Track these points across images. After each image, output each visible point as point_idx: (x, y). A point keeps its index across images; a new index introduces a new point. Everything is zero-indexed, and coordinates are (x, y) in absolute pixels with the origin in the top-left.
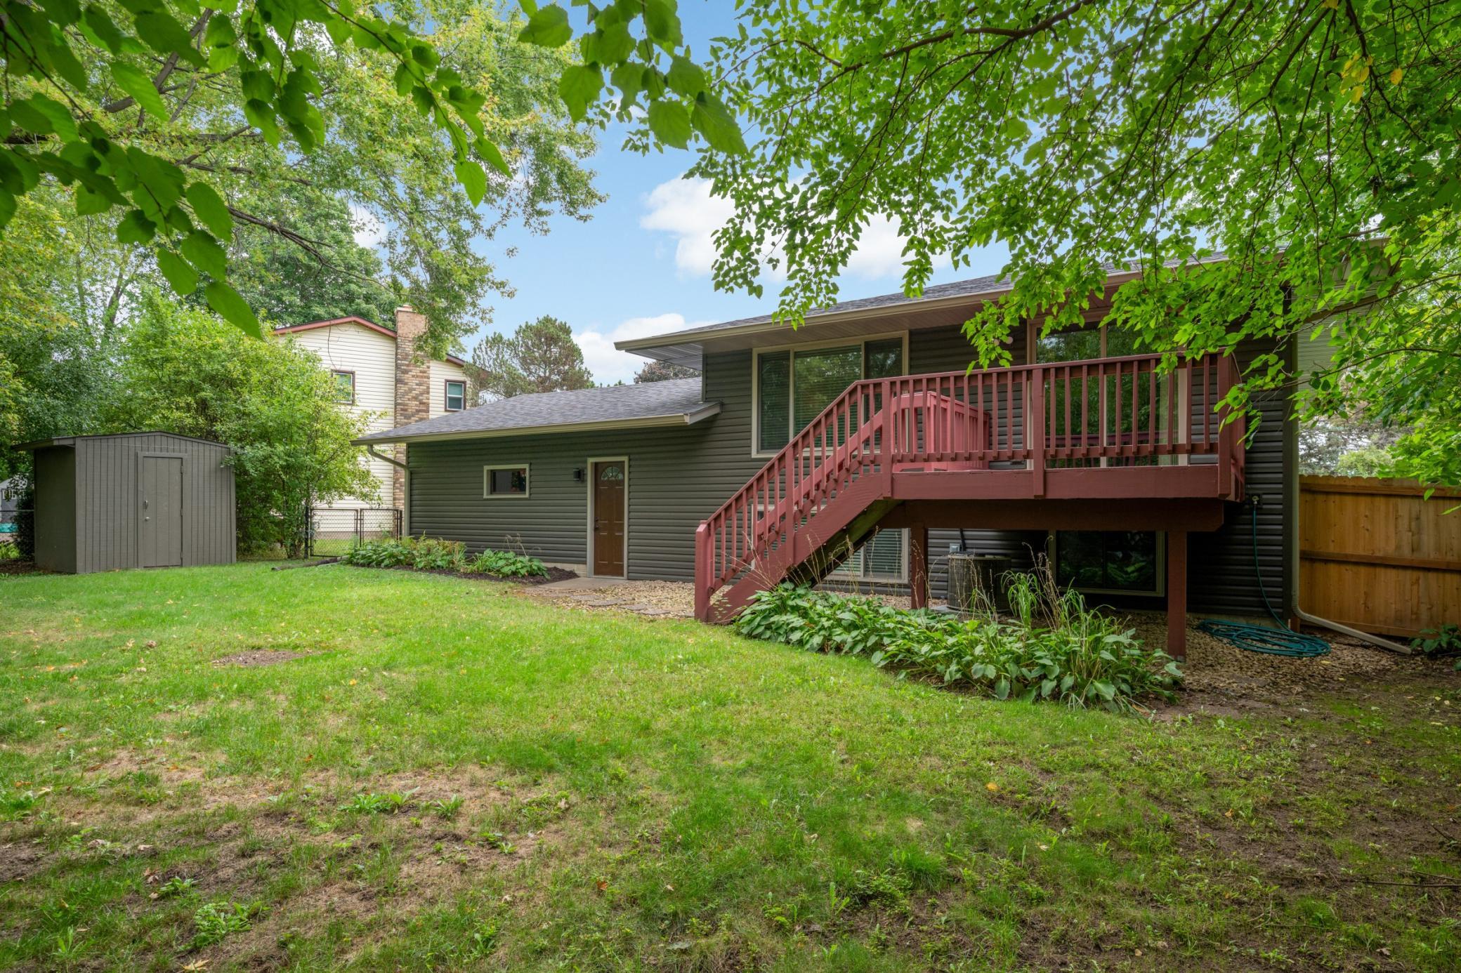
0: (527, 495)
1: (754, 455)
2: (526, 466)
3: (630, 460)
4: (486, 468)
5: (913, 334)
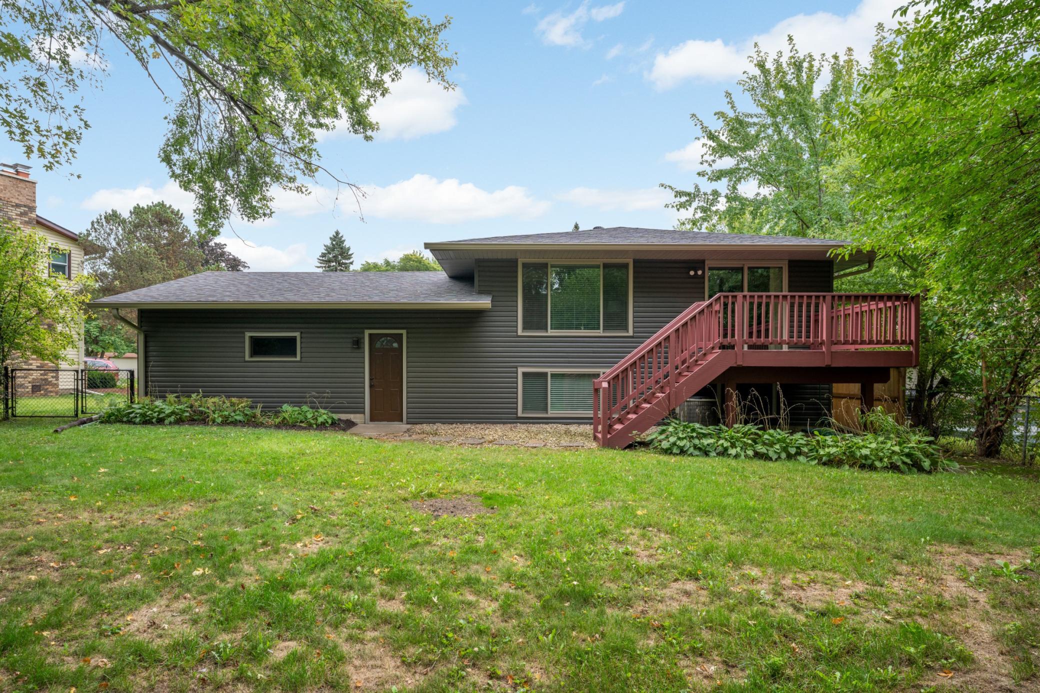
0: (298, 358)
1: (520, 333)
2: (297, 334)
3: (408, 333)
4: (248, 334)
5: (635, 261)
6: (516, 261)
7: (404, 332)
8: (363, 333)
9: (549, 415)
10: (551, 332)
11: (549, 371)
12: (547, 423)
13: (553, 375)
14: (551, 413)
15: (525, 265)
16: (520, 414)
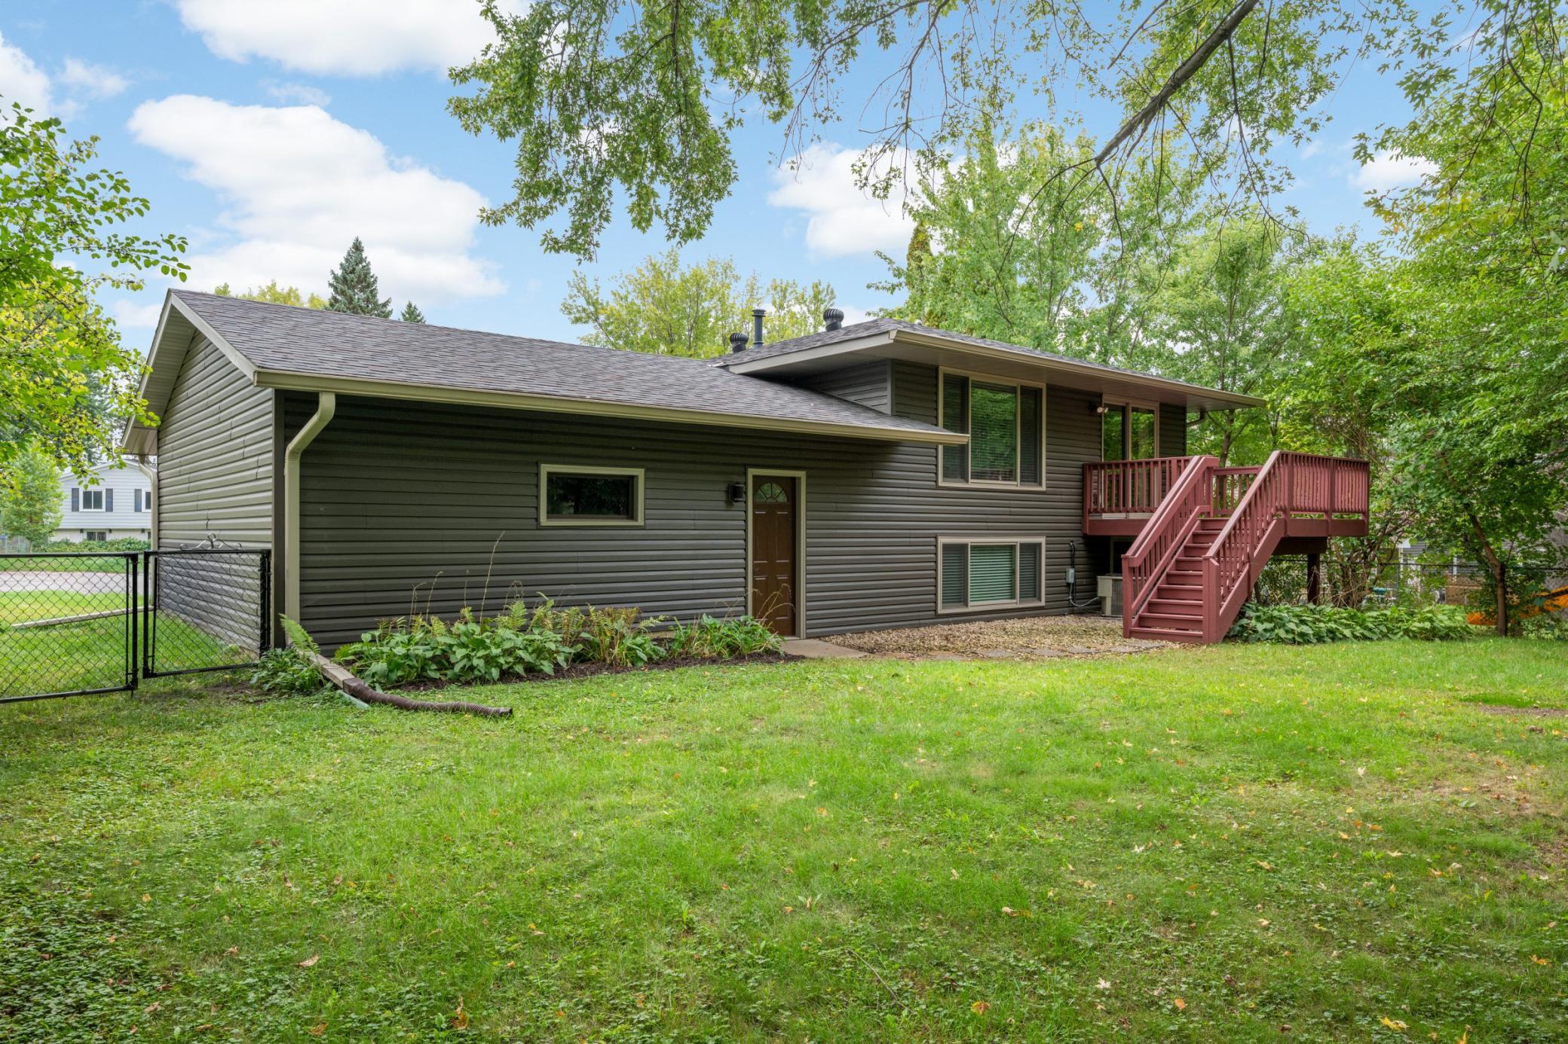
0: (639, 521)
1: (940, 482)
2: (639, 473)
3: (808, 477)
4: (545, 469)
5: (1050, 388)
6: (936, 369)
7: (802, 475)
8: (745, 474)
9: (970, 609)
10: (974, 483)
11: (970, 541)
12: (970, 621)
13: (975, 548)
14: (973, 606)
15: (947, 376)
16: (940, 611)
